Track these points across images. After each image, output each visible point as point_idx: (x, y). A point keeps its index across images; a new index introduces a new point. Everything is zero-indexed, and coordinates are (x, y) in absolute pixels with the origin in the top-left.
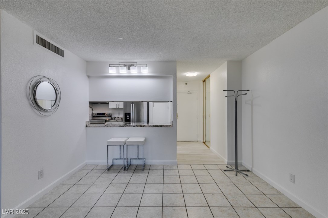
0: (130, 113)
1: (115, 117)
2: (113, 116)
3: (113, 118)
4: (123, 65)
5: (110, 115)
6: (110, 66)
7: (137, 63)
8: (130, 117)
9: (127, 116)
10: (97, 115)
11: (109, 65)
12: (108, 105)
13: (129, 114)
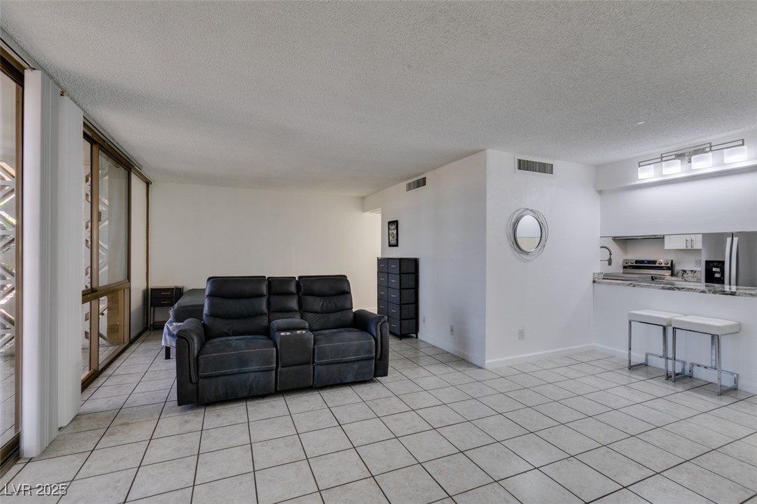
0: (723, 263)
1: (685, 271)
2: (678, 268)
3: (677, 273)
4: (674, 157)
5: (669, 265)
6: (640, 166)
7: (710, 143)
8: (722, 272)
9: (714, 269)
10: (634, 264)
11: (639, 163)
12: (664, 241)
13: (721, 264)
